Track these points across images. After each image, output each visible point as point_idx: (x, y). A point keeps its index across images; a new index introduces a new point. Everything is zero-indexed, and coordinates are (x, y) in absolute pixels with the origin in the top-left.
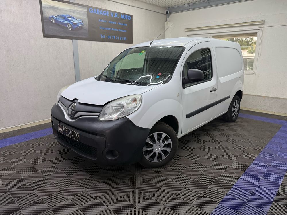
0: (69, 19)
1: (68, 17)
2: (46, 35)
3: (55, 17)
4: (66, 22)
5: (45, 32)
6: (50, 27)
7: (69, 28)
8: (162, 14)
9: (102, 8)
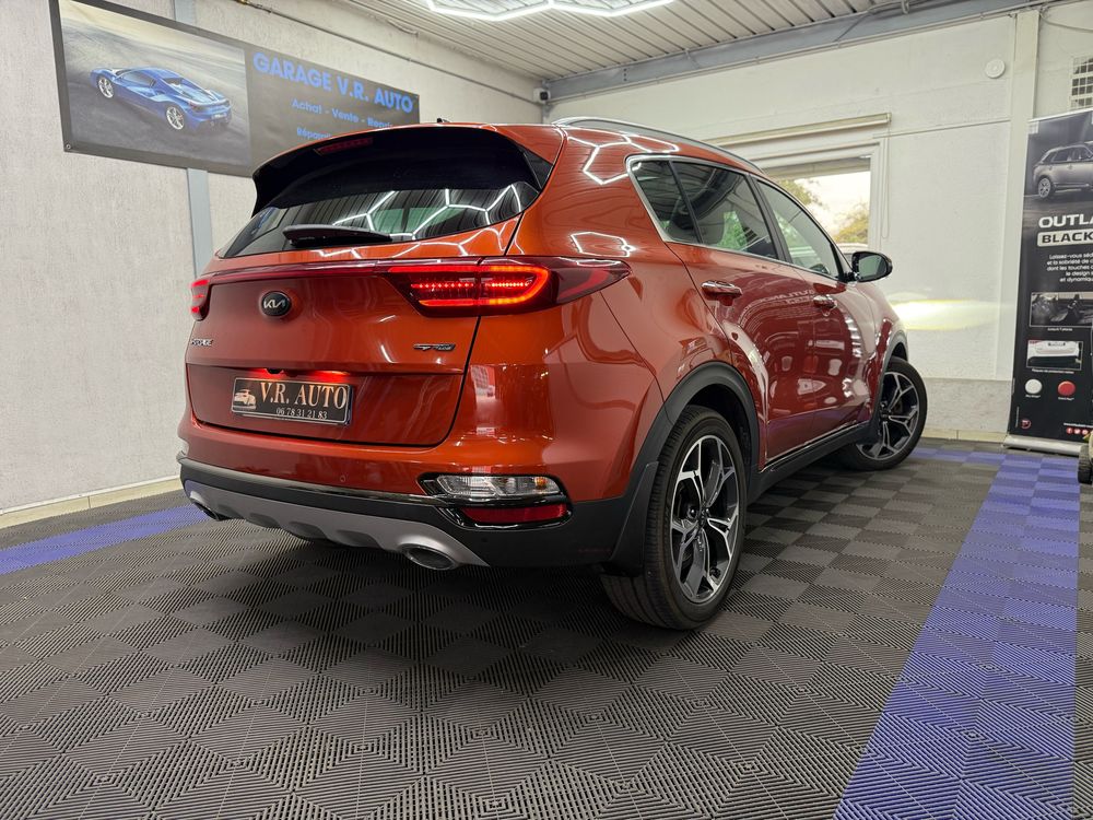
0: (173, 86)
1: (169, 81)
2: (74, 144)
3: (117, 74)
4: (160, 98)
5: (74, 131)
6: (95, 112)
7: (174, 121)
8: (524, 100)
9: (304, 58)
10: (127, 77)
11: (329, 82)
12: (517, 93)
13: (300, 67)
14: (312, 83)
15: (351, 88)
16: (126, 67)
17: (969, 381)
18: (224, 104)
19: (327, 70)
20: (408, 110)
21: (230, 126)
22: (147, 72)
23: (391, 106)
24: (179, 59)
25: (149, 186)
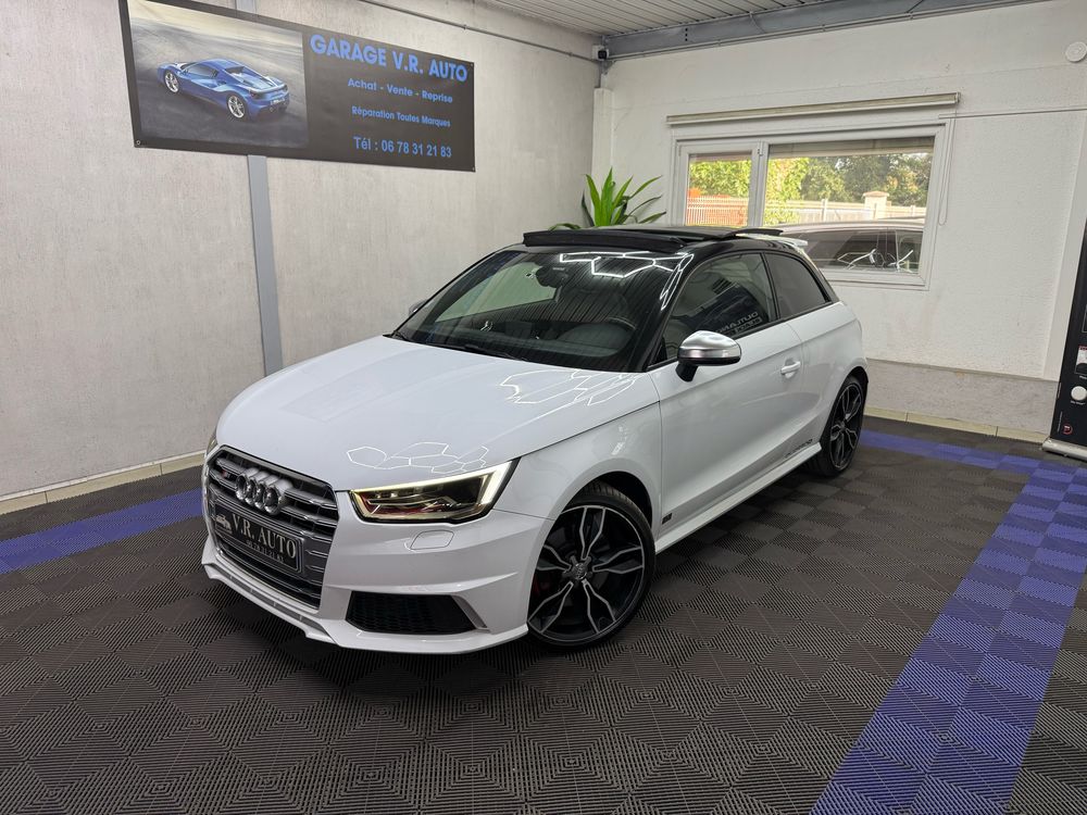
0: (234, 75)
1: (230, 71)
2: (144, 139)
3: (182, 68)
4: (222, 88)
5: (142, 125)
6: (162, 107)
7: (236, 110)
8: (582, 58)
9: (360, 36)
10: (191, 70)
11: (384, 58)
12: (574, 53)
13: (356, 45)
14: (367, 59)
15: (406, 62)
16: (190, 61)
17: (1015, 378)
18: (283, 89)
19: (383, 45)
20: (462, 79)
21: (287, 110)
22: (210, 63)
23: (444, 76)
24: (241, 48)
25: (212, 174)
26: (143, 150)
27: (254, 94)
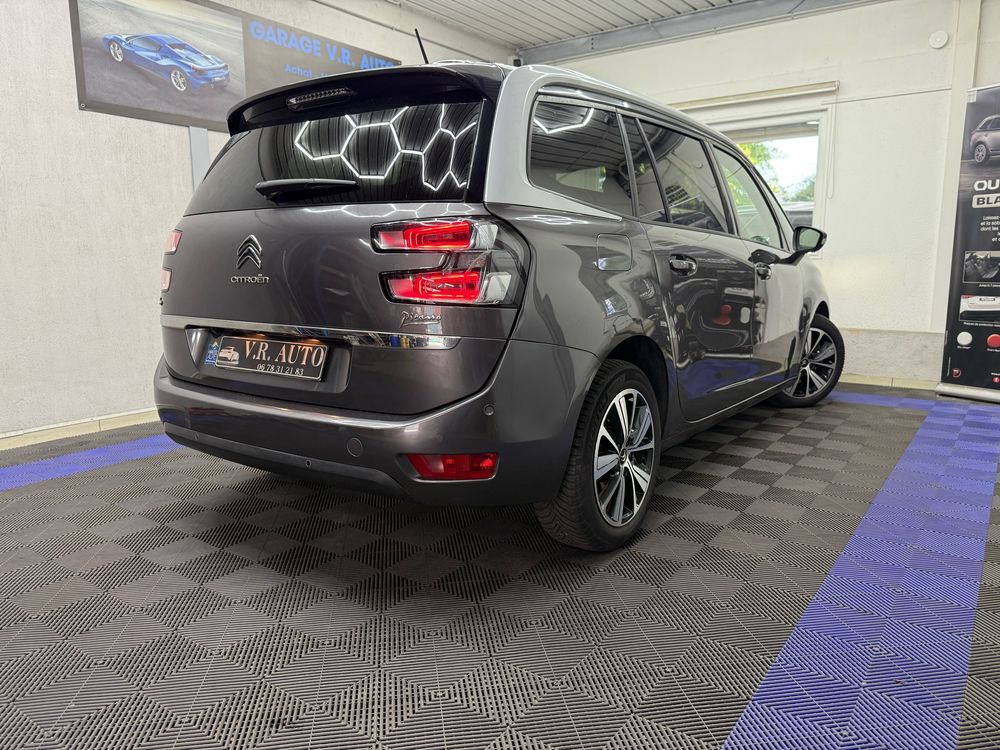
0: (177, 51)
1: (174, 46)
2: (87, 103)
3: (127, 39)
4: (165, 62)
5: (87, 90)
6: (107, 74)
7: (178, 82)
9: (296, 27)
10: (136, 43)
11: (319, 48)
12: (492, 60)
13: (293, 36)
14: (304, 49)
15: (338, 54)
16: (138, 34)
18: (224, 68)
19: (318, 37)
21: (228, 88)
22: (154, 38)
24: (183, 27)
25: (155, 142)
26: (88, 114)
27: (197, 70)
